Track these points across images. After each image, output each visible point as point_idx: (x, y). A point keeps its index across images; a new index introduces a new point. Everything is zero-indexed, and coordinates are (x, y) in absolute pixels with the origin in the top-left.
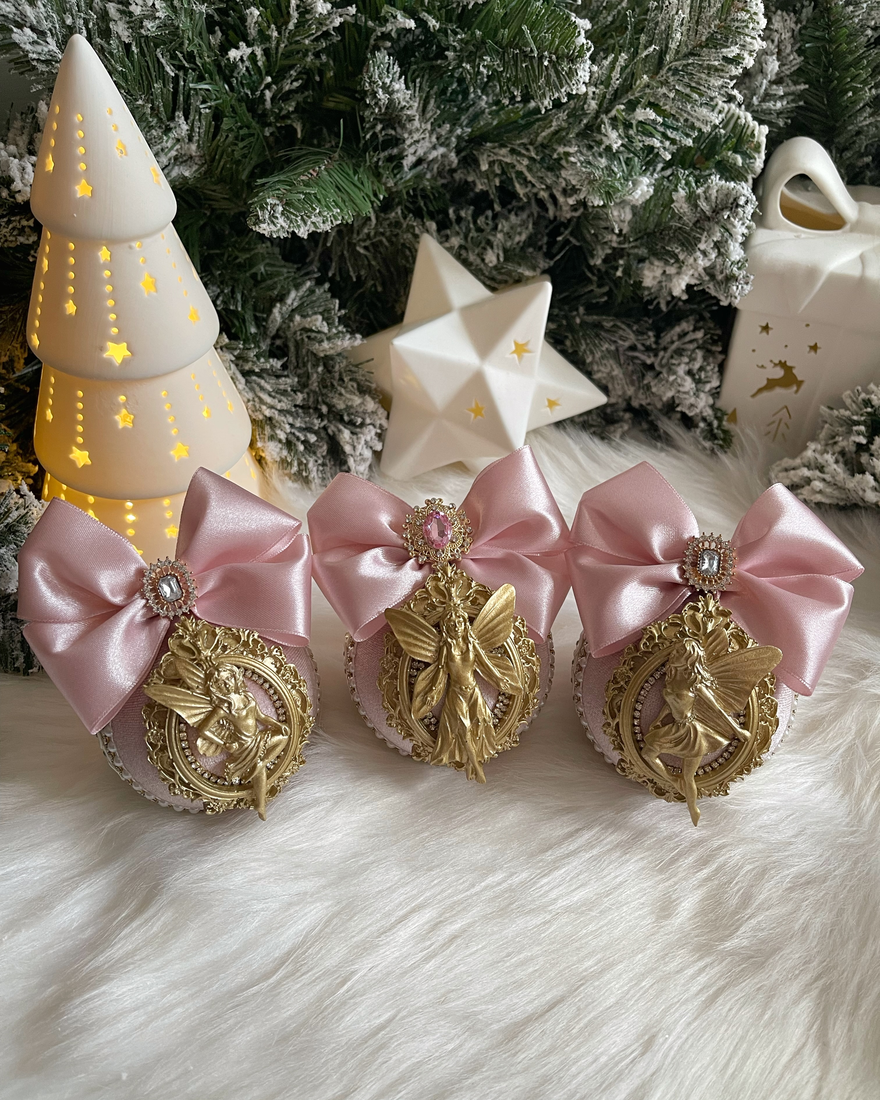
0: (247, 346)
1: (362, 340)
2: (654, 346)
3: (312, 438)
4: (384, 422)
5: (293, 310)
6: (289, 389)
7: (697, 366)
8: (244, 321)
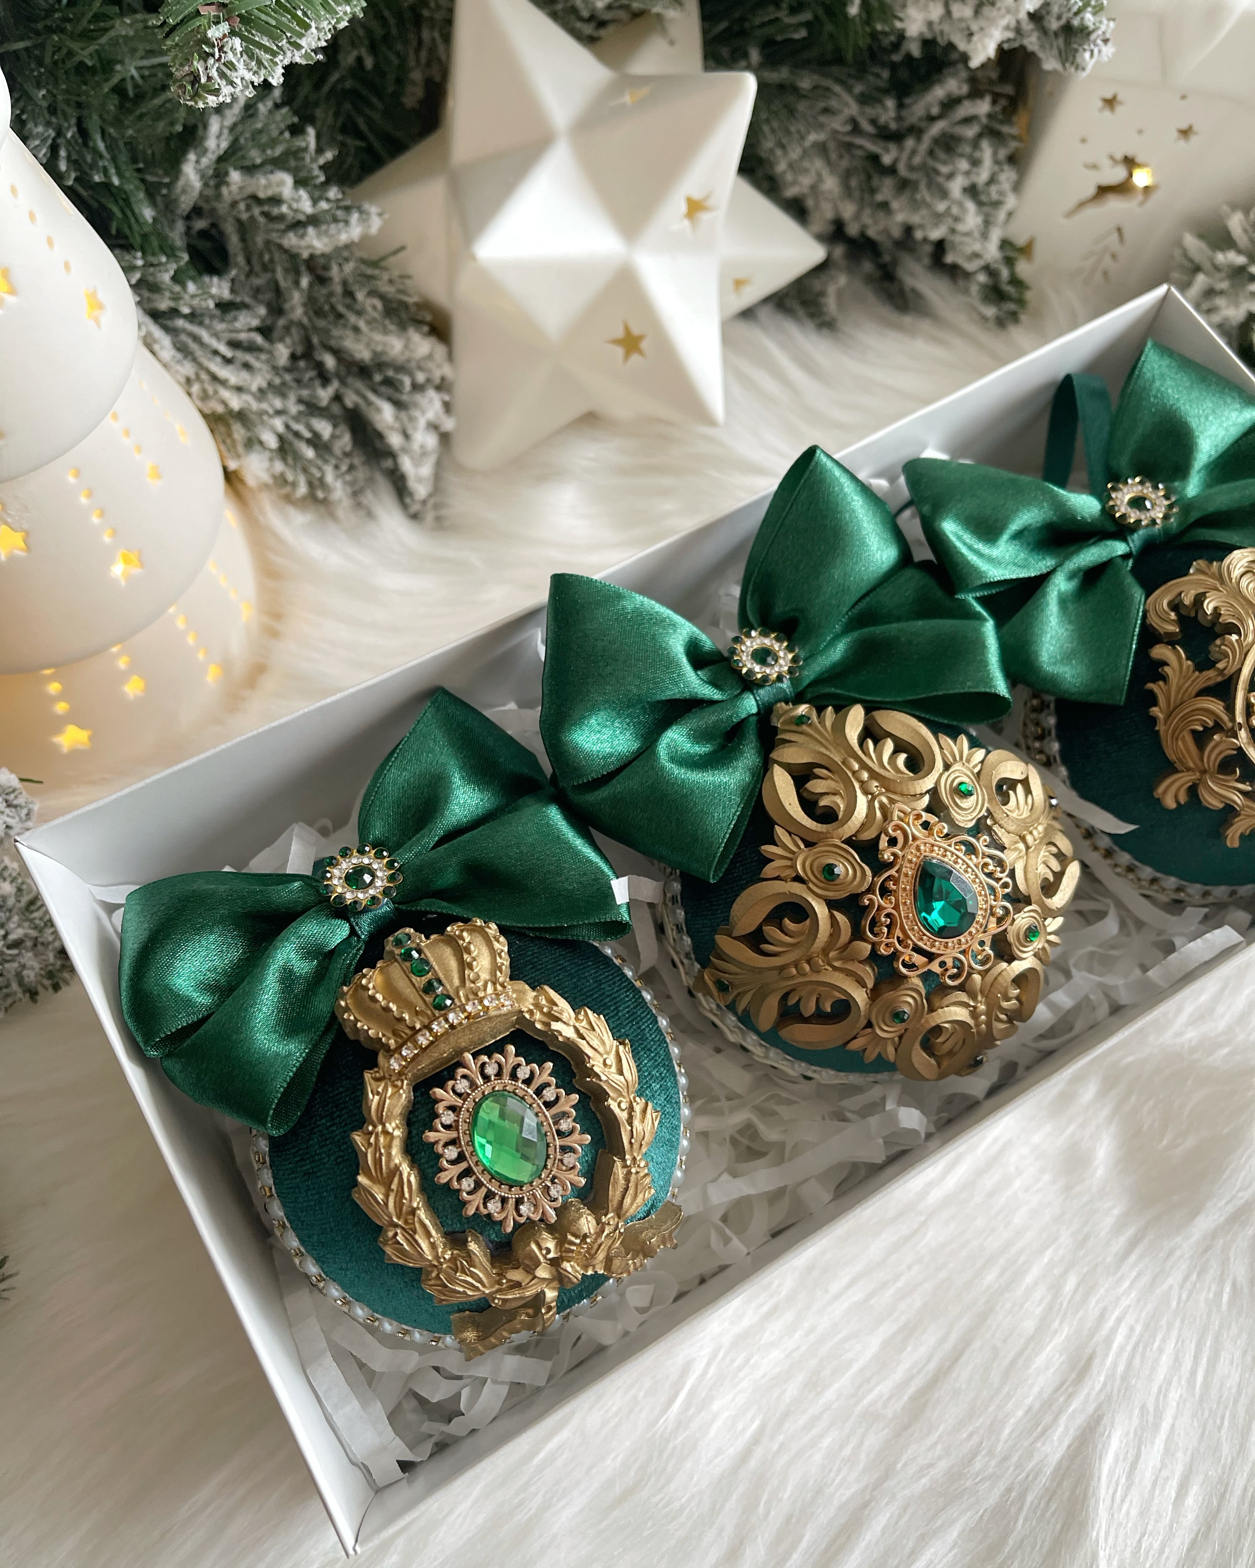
0: (151, 259)
1: (380, 215)
2: (893, 126)
3: (325, 428)
4: (447, 370)
5: (221, 159)
6: (259, 339)
7: (983, 175)
8: (127, 201)
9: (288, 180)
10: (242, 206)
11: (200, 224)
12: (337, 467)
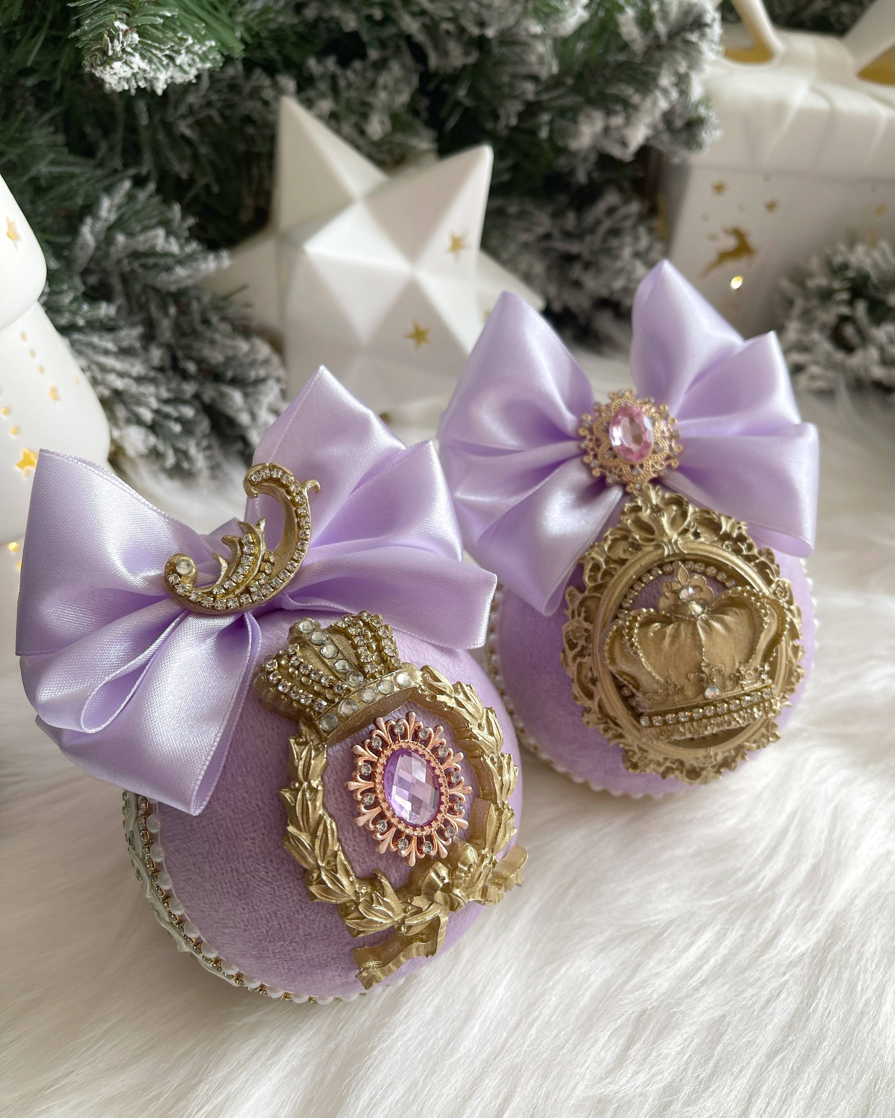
1: (230, 257)
2: (575, 230)
4: (283, 373)
5: (111, 226)
7: (643, 246)
9: (161, 232)
10: (125, 262)
11: (93, 280)
12: (198, 445)
